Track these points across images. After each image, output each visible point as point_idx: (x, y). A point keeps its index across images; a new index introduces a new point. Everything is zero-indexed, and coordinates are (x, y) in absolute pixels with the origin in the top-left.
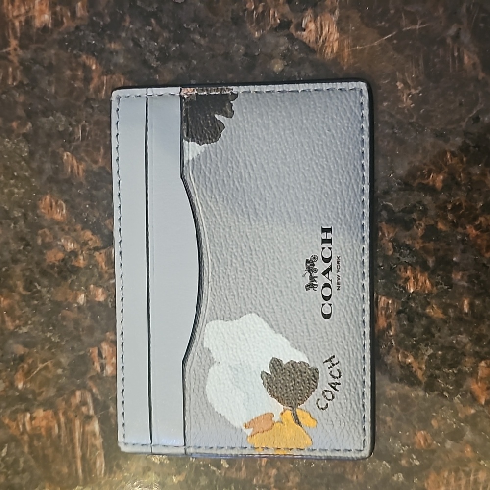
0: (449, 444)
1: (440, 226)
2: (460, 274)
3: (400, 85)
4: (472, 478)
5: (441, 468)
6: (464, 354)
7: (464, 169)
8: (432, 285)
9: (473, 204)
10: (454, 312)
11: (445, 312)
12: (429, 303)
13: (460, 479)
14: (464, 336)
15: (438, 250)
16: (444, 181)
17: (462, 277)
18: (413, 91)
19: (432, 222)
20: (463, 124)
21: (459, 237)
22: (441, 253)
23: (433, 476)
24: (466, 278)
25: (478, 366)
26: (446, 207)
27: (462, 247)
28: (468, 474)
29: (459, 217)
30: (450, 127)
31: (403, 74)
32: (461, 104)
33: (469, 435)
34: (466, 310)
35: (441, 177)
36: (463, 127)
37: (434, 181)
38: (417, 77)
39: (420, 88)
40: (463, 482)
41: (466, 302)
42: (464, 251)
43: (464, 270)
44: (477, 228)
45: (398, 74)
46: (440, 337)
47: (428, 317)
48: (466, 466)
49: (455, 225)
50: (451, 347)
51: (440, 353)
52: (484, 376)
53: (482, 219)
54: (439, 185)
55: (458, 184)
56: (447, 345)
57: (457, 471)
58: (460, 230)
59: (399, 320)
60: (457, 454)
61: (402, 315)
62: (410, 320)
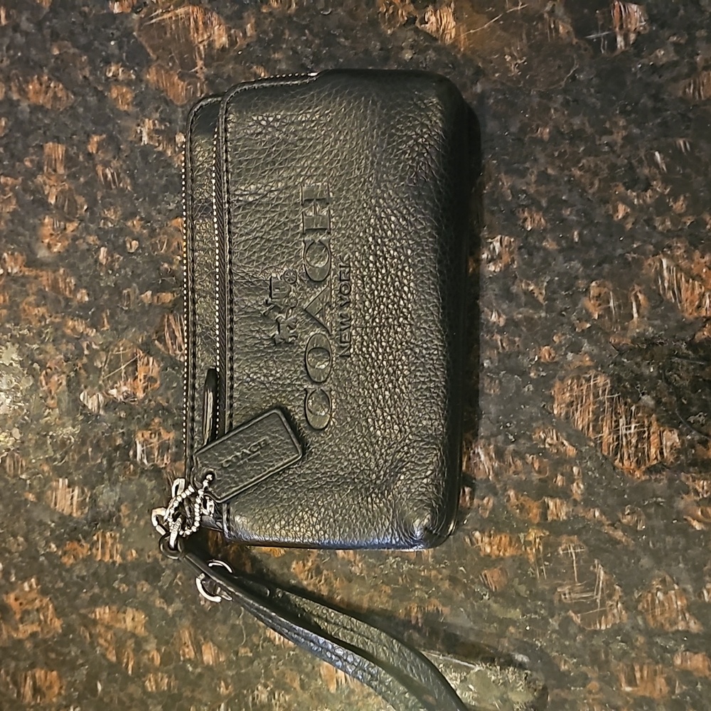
0: (570, 356)
1: (550, 171)
2: (569, 209)
3: (508, 58)
4: (592, 383)
5: (564, 377)
6: (577, 278)
7: (566, 121)
8: (546, 222)
9: (576, 149)
10: (567, 242)
11: (559, 244)
12: (544, 238)
13: (581, 385)
14: (576, 262)
15: (550, 192)
16: (550, 133)
17: (571, 212)
18: (519, 62)
19: (543, 169)
20: (563, 83)
21: (566, 179)
22: (553, 194)
23: (558, 385)
24: (574, 212)
25: (589, 286)
26: (554, 155)
27: (569, 187)
28: (588, 380)
29: (564, 162)
30: (552, 87)
31: (510, 48)
32: (559, 67)
33: (586, 346)
34: (576, 240)
35: (548, 130)
36: (563, 86)
37: (542, 133)
38: (521, 50)
39: (525, 58)
40: (585, 388)
41: (576, 233)
42: (570, 191)
43: (572, 206)
44: (580, 169)
45: (505, 49)
46: (555, 265)
47: (545, 249)
48: (586, 373)
49: (562, 169)
50: (566, 273)
51: (556, 278)
52: (596, 295)
53: (584, 161)
54: (546, 137)
55: (562, 134)
56: (562, 271)
57: (578, 378)
58: (566, 172)
59: (521, 254)
60: (578, 363)
61: (523, 250)
62: (530, 254)
